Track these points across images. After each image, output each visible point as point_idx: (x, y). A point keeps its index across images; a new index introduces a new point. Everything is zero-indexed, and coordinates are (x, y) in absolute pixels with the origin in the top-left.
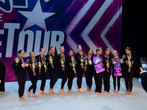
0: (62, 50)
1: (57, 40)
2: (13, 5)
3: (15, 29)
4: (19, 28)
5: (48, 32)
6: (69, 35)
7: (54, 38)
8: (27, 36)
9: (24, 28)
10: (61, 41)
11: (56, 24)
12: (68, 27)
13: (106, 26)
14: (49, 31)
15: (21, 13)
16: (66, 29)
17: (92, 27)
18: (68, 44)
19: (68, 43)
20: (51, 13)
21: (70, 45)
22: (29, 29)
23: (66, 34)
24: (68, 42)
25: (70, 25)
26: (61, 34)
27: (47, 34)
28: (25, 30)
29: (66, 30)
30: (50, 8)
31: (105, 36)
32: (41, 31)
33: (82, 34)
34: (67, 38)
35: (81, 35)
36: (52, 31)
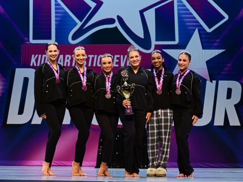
1: (229, 96)
2: (156, 41)
5: (212, 82)
7: (222, 93)
10: (236, 98)
11: (226, 69)
14: (214, 82)
15: (168, 53)
20: (217, 50)
27: (210, 86)
30: (214, 42)
36: (219, 81)
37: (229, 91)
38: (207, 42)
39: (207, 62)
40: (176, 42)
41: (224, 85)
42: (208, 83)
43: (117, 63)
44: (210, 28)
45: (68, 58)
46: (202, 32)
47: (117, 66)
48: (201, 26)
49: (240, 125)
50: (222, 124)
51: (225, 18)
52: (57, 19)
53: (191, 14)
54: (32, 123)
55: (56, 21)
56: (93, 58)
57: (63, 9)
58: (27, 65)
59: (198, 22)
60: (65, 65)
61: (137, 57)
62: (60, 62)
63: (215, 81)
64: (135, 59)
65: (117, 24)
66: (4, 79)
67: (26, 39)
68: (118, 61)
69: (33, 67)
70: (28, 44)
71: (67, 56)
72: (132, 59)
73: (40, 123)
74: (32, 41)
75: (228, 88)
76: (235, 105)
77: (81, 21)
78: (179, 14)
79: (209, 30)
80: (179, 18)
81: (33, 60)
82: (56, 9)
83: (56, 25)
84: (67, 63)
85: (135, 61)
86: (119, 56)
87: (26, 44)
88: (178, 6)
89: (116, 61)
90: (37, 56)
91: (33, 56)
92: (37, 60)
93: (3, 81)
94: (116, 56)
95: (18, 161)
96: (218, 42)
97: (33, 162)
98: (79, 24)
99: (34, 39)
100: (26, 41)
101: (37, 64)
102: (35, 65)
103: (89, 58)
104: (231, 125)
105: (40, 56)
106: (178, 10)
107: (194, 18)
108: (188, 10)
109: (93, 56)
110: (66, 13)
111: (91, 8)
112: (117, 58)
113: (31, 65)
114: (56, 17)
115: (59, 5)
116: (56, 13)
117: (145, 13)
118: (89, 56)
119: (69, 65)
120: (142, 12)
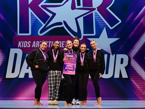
37: (122, 60)
38: (110, 34)
39: (111, 45)
40: (94, 34)
41: (119, 56)
42: (111, 55)
43: (63, 46)
44: (112, 27)
45: (38, 43)
46: (108, 29)
47: (64, 47)
48: (107, 26)
49: (127, 77)
50: (118, 77)
51: (119, 22)
52: (32, 22)
53: (102, 20)
54: (19, 77)
55: (31, 23)
56: (51, 43)
57: (35, 17)
58: (16, 47)
59: (105, 24)
60: (36, 47)
61: (71, 44)
62: (34, 45)
64: (70, 45)
65: (63, 25)
66: (4, 54)
67: (16, 33)
68: (64, 44)
69: (20, 48)
70: (17, 36)
71: (37, 42)
72: (68, 45)
73: (23, 77)
74: (19, 34)
75: (121, 58)
76: (125, 67)
77: (45, 24)
78: (95, 20)
79: (111, 28)
80: (96, 22)
81: (19, 44)
82: (31, 17)
83: (31, 26)
84: (37, 45)
85: (70, 46)
86: (64, 42)
87: (16, 36)
88: (95, 15)
89: (63, 44)
90: (21, 42)
91: (19, 42)
92: (21, 44)
93: (3, 55)
94: (63, 42)
95: (12, 98)
96: (116, 34)
97: (19, 98)
98: (44, 25)
99: (20, 33)
100: (16, 34)
101: (21, 46)
102: (21, 47)
103: (49, 43)
104: (123, 77)
105: (23, 42)
106: (95, 18)
107: (104, 22)
108: (100, 17)
109: (51, 42)
110: (37, 19)
111: (50, 17)
112: (64, 43)
113: (19, 47)
114: (31, 21)
115: (33, 15)
116: (31, 19)
117: (78, 19)
118: (49, 42)
119: (38, 47)
120: (76, 19)
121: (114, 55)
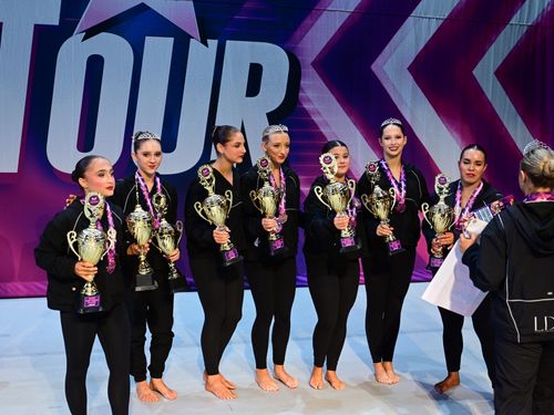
0: (277, 146)
1: (253, 88)
3: (36, 26)
4: (54, 20)
5: (207, 45)
6: (315, 64)
7: (234, 79)
8: (95, 66)
9: (85, 22)
10: (274, 92)
11: (247, 5)
12: (308, 21)
13: (505, 21)
14: (213, 43)
16: (298, 33)
17: (434, 26)
18: (306, 113)
19: (305, 106)
21: (316, 119)
22: (110, 25)
23: (299, 58)
24: (309, 101)
25: (320, 12)
26: (274, 59)
27: (201, 55)
28: (90, 33)
29: (301, 38)
31: (497, 73)
32: (171, 40)
33: (379, 60)
34: (302, 82)
35: (373, 67)
36: (228, 42)
37: (256, 72)
41: (241, 53)
63: (216, 42)
75: (252, 65)
76: (268, 115)
121: (209, 41)
